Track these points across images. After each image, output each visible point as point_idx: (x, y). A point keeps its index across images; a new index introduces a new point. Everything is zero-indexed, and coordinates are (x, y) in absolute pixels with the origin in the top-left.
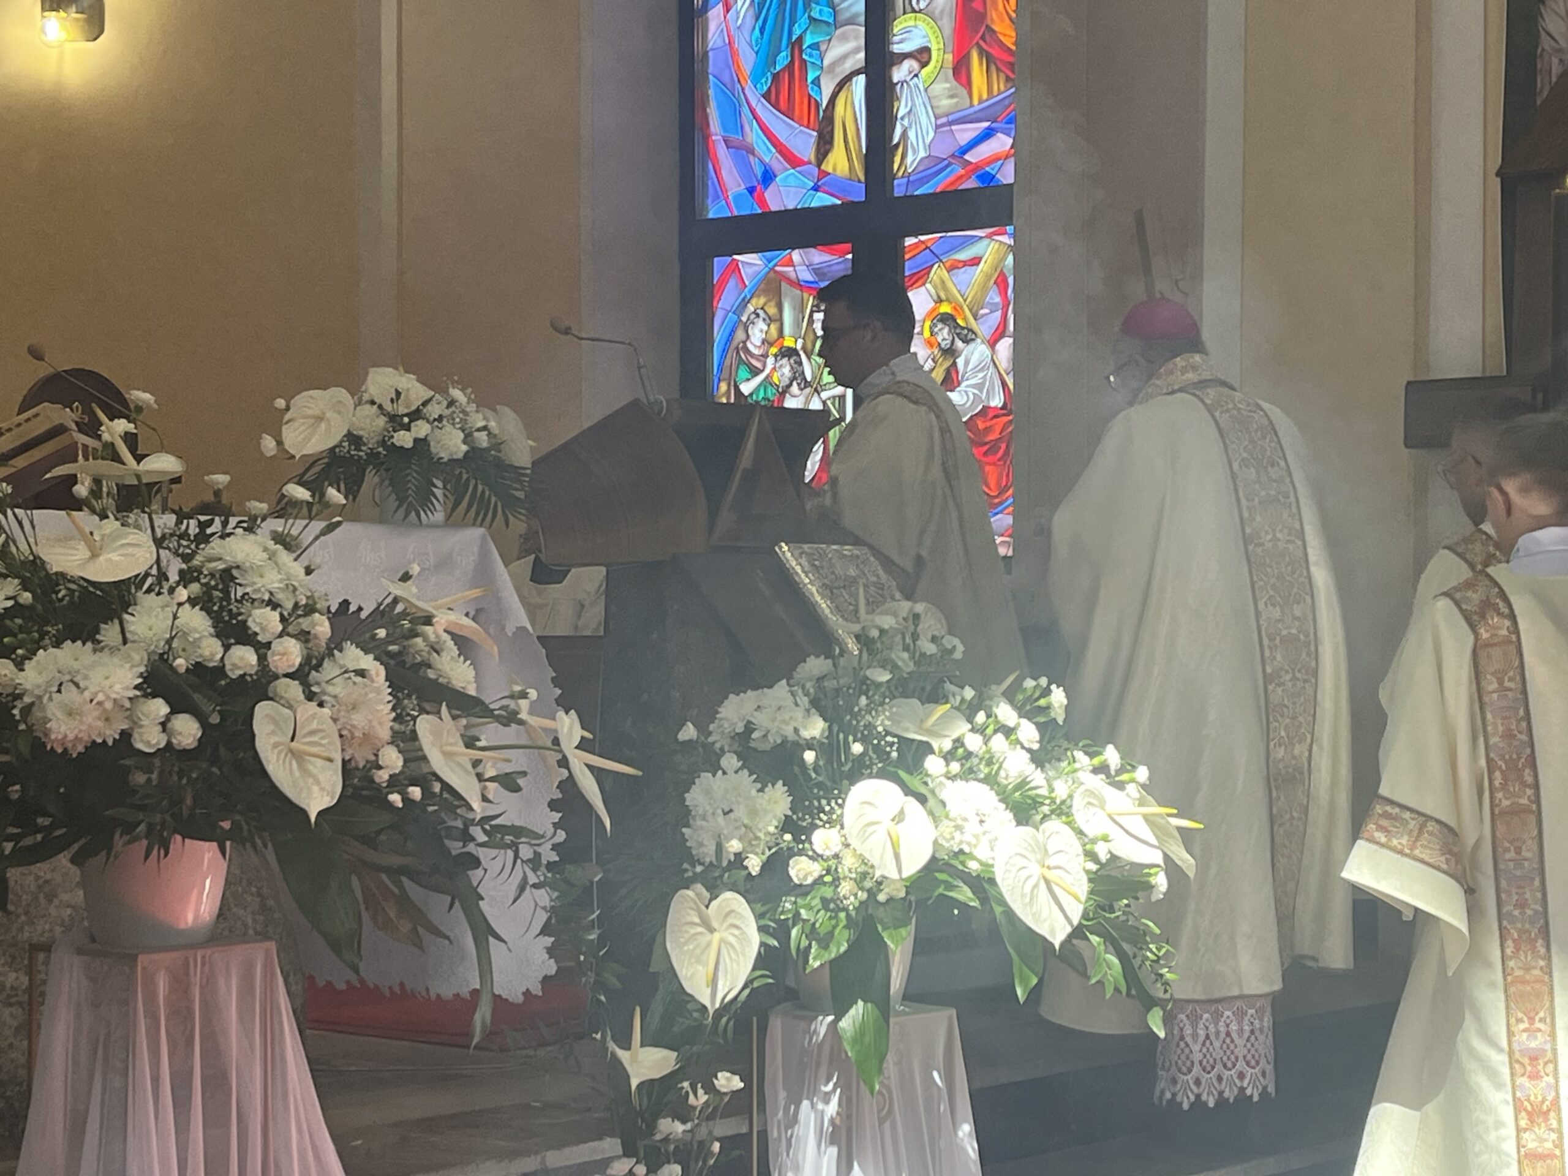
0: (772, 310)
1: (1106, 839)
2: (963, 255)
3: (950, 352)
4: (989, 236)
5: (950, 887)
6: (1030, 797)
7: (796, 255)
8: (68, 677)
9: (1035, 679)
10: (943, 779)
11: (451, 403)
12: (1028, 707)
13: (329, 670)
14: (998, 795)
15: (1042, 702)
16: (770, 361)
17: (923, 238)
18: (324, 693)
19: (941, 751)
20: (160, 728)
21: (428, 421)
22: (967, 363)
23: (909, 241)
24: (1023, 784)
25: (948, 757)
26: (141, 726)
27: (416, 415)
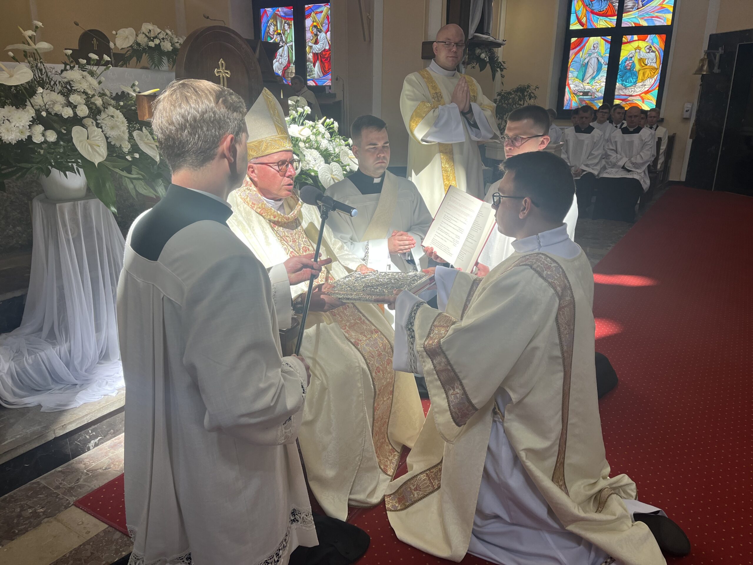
0: (275, 23)
1: (349, 165)
2: (319, 10)
3: (316, 35)
4: (325, 5)
5: (306, 179)
6: (328, 153)
7: (280, 9)
8: (6, 118)
9: (330, 119)
10: (304, 148)
11: (167, 34)
12: (328, 127)
13: (103, 115)
14: (319, 152)
15: (332, 126)
16: (275, 36)
17: (309, 5)
18: (102, 123)
19: (303, 140)
20: (41, 135)
21: (159, 39)
22: (320, 38)
23: (306, 6)
24: (326, 150)
25: (305, 142)
26: (35, 135)
27: (156, 37)
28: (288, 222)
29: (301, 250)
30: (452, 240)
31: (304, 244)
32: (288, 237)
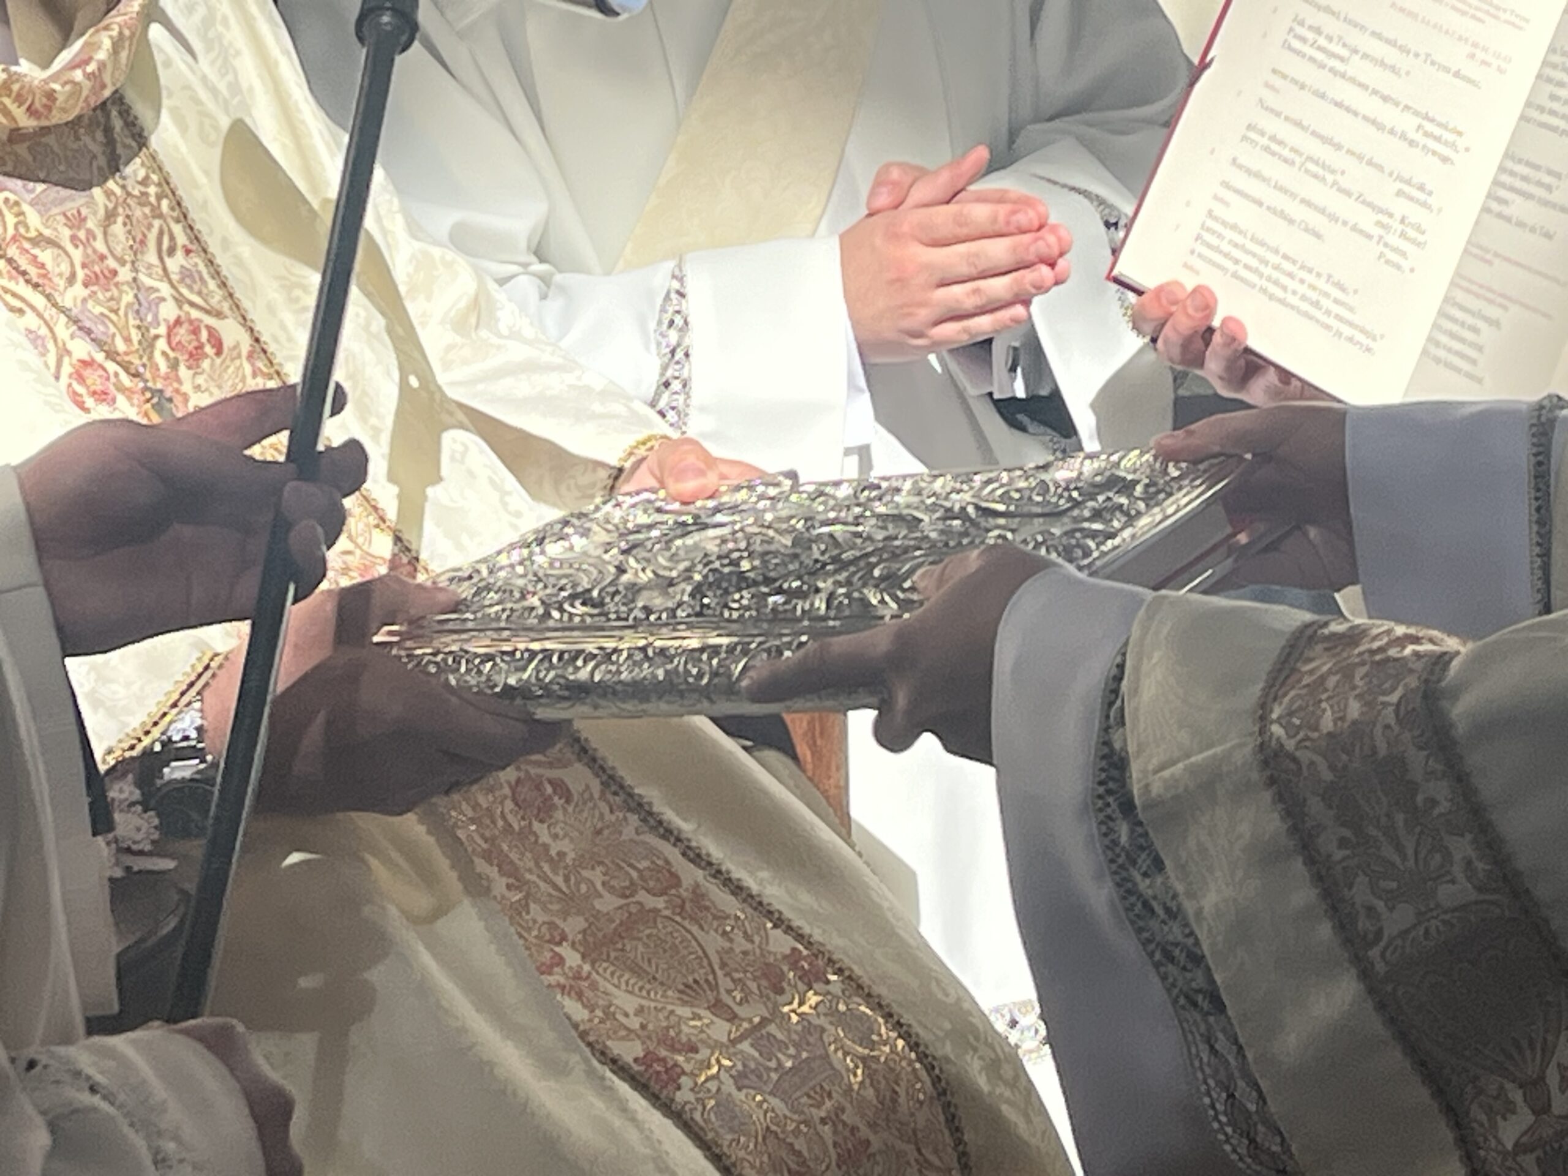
28: (45, 131)
29: (161, 344)
30: (1367, 220)
31: (180, 301)
32: (52, 243)
